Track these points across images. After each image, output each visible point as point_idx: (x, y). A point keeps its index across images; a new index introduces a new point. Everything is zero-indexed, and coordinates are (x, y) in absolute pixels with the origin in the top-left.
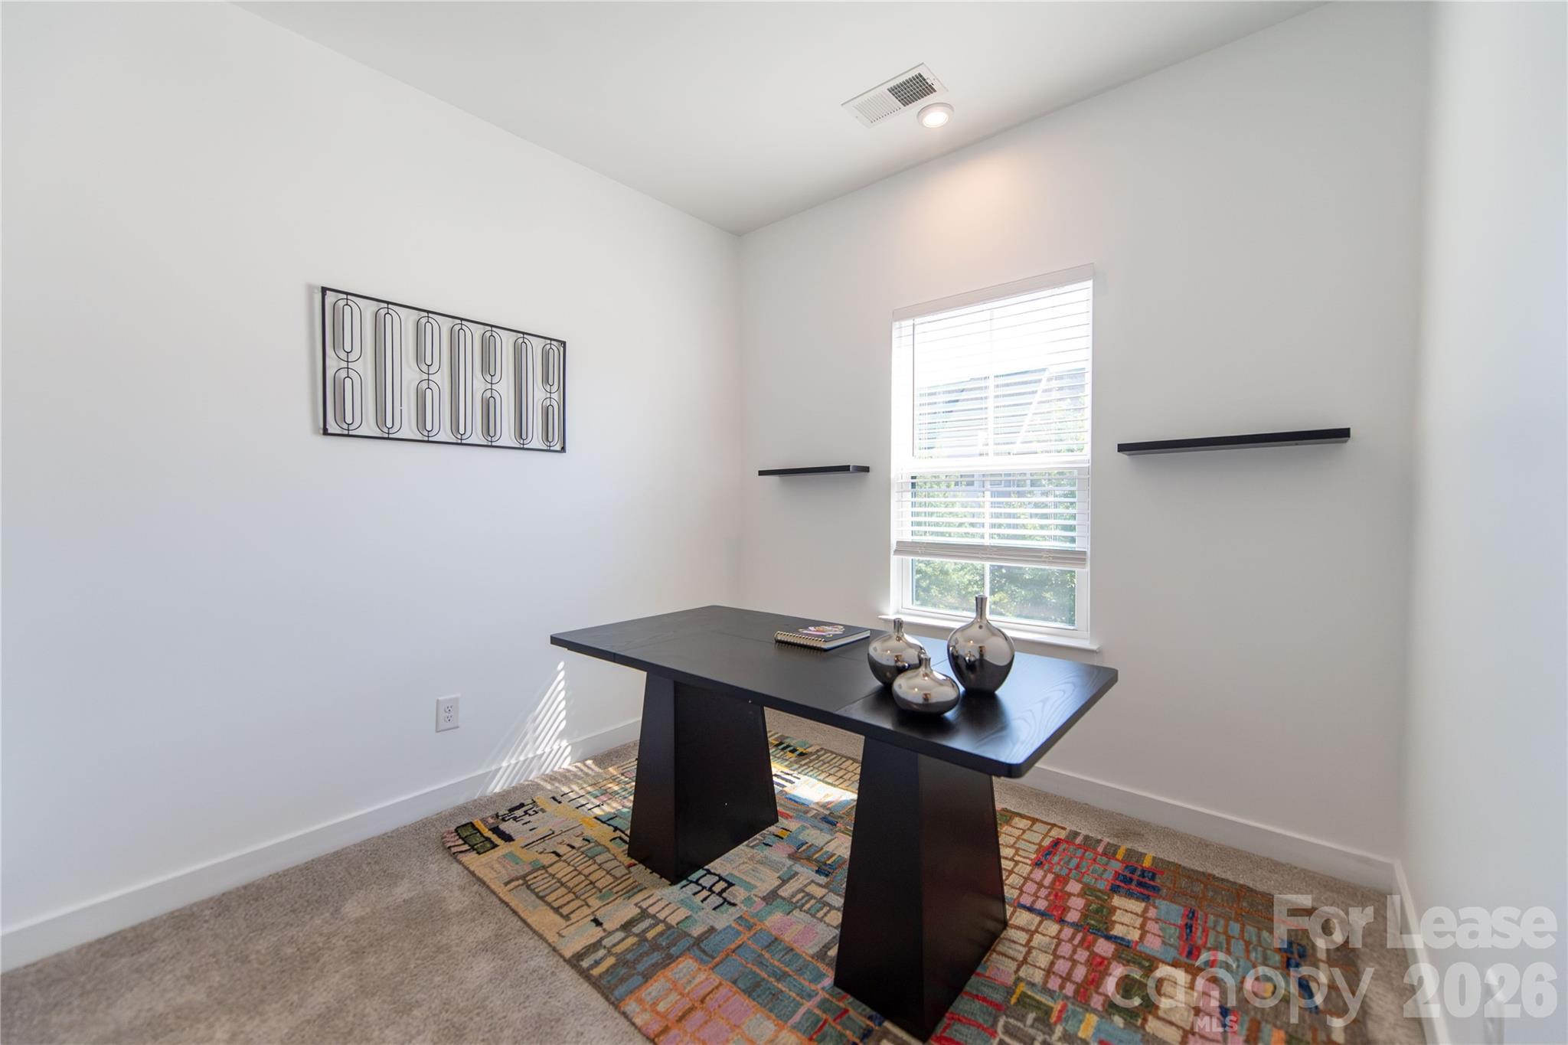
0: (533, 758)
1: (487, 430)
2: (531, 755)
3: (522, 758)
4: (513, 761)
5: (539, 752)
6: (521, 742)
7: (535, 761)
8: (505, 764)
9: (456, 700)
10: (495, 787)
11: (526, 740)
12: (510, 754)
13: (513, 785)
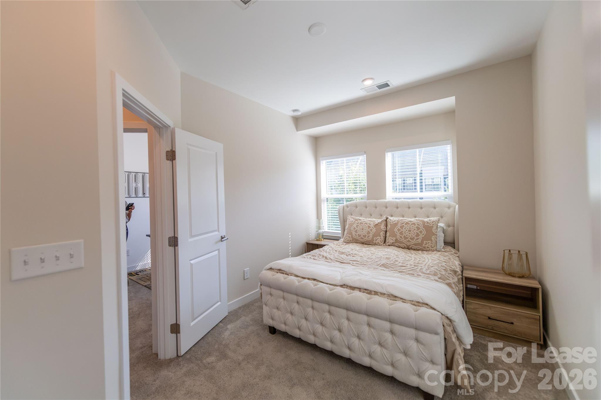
0: (147, 263)
1: (136, 194)
2: (146, 263)
3: (144, 263)
4: (142, 264)
5: (148, 262)
6: (144, 260)
7: (147, 264)
8: (140, 264)
9: (129, 250)
10: (138, 268)
11: (145, 259)
12: (141, 262)
13: (142, 268)
